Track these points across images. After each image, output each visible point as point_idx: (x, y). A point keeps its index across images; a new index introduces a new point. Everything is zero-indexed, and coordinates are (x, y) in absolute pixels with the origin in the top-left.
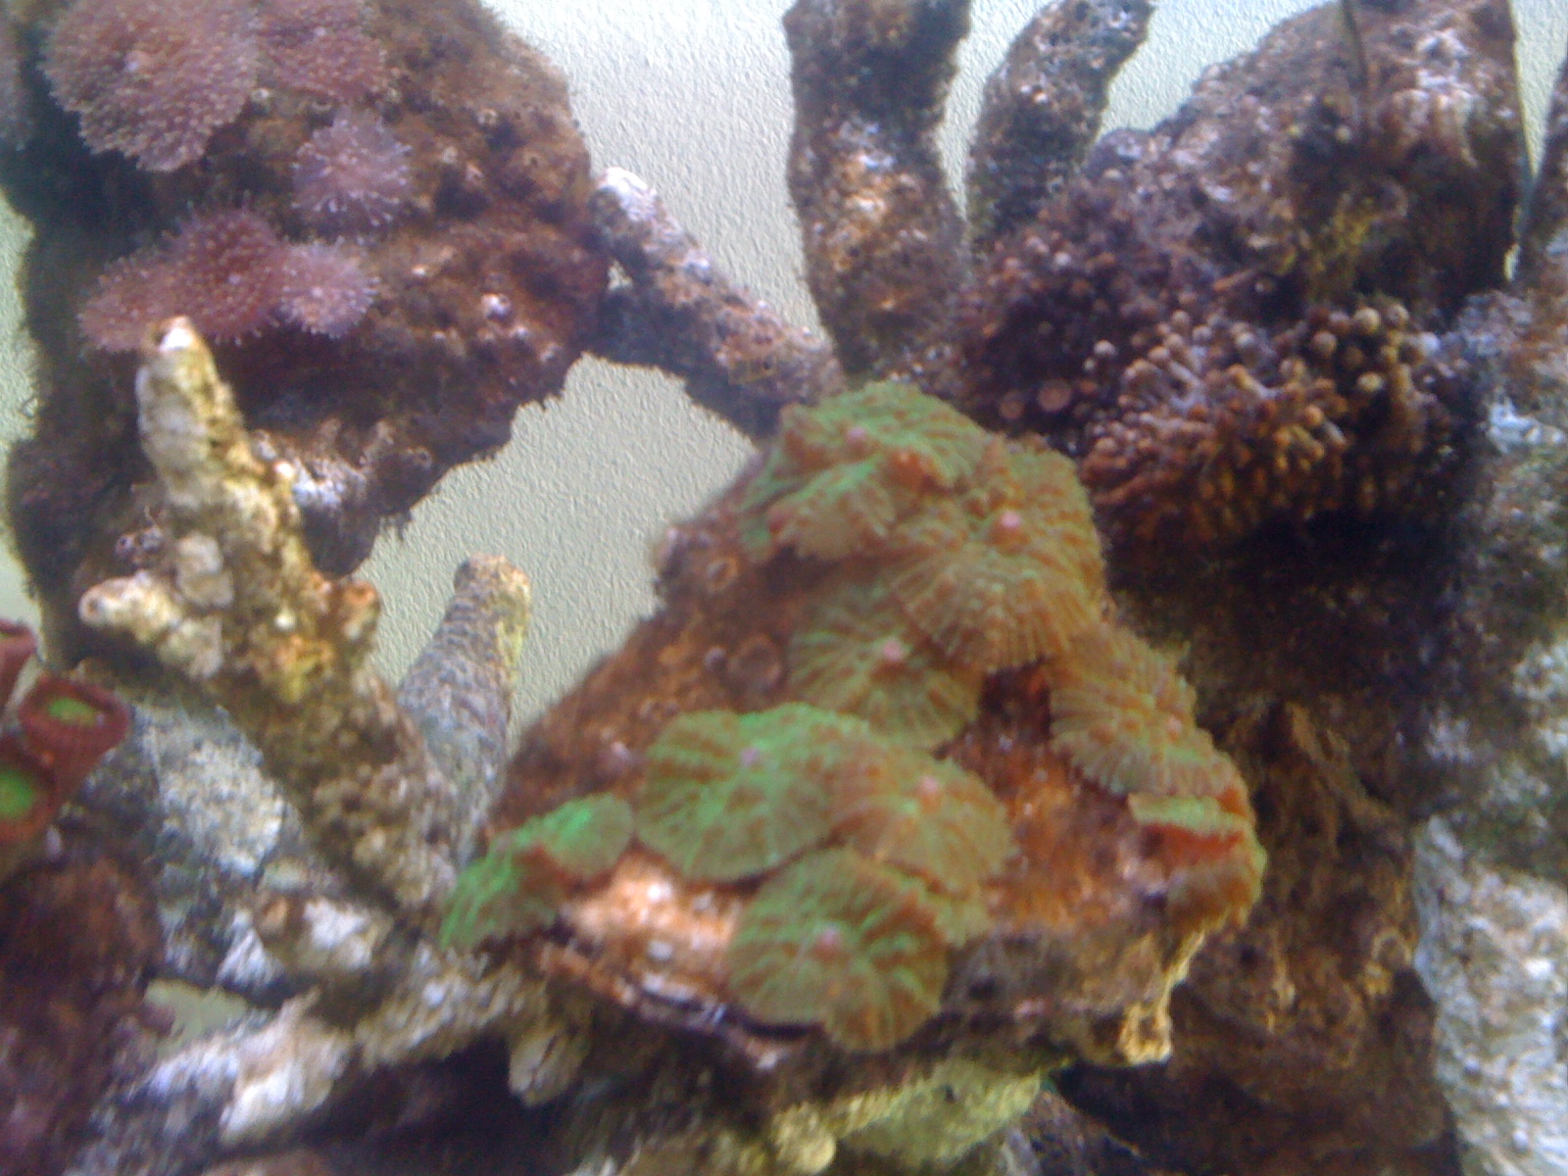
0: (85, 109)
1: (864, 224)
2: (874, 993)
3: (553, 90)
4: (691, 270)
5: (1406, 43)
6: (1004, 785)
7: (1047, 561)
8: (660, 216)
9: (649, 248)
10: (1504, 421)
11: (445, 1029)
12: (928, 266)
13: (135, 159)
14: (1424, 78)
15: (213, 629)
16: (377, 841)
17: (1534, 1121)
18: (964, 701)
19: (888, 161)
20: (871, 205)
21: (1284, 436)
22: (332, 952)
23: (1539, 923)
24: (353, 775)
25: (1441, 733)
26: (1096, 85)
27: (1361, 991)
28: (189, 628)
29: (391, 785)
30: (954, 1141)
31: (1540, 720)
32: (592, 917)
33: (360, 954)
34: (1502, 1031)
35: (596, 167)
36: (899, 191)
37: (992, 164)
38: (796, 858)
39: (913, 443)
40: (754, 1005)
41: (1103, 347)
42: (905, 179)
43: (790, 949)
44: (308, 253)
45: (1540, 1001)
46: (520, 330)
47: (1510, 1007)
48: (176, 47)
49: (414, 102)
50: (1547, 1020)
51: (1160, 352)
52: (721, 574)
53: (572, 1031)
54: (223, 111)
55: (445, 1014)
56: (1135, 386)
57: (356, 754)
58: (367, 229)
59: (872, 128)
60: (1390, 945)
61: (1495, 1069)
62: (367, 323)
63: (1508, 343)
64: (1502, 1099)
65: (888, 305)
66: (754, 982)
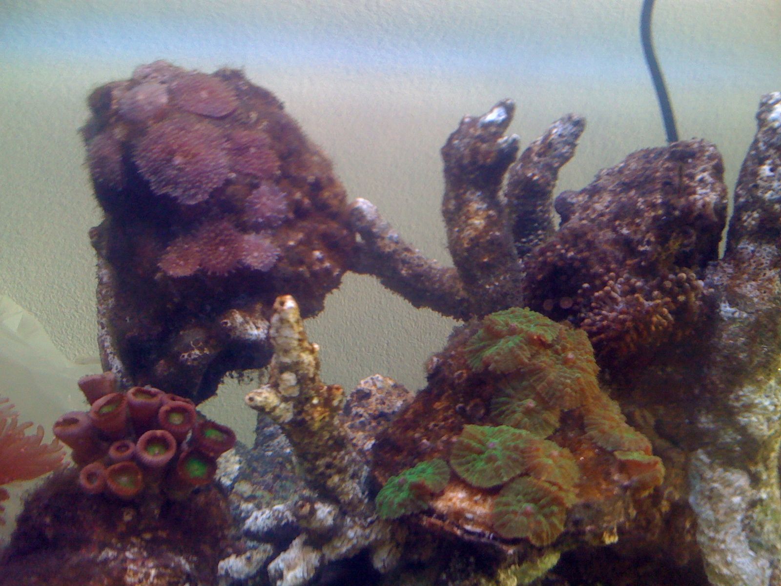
0: (153, 179)
1: (476, 229)
2: (545, 525)
4: (391, 238)
5: (692, 177)
6: (575, 450)
7: (583, 370)
8: (378, 217)
9: (375, 230)
10: (726, 309)
11: (354, 546)
12: (500, 245)
13: (176, 198)
14: (699, 190)
15: (290, 405)
16: (336, 479)
17: (734, 553)
18: (555, 420)
19: (485, 206)
20: (479, 222)
21: (655, 319)
22: (322, 521)
23: (737, 484)
24: (330, 456)
25: (703, 419)
26: (554, 172)
27: (660, 511)
28: (283, 405)
29: (343, 458)
31: (738, 414)
32: (440, 505)
33: (329, 520)
34: (723, 523)
36: (489, 217)
37: (515, 202)
38: (512, 480)
40: (505, 534)
41: (586, 285)
42: (491, 212)
43: (515, 513)
44: (251, 238)
45: (736, 511)
46: (327, 264)
47: (726, 514)
48: (195, 155)
49: (286, 176)
50: (739, 517)
51: (607, 288)
52: (460, 377)
53: (398, 545)
54: (216, 182)
55: (355, 541)
56: (598, 298)
57: (332, 448)
58: (272, 228)
59: (479, 193)
60: (671, 493)
61: (720, 536)
62: (275, 266)
63: (726, 281)
64: (723, 546)
65: (486, 260)
66: (503, 525)
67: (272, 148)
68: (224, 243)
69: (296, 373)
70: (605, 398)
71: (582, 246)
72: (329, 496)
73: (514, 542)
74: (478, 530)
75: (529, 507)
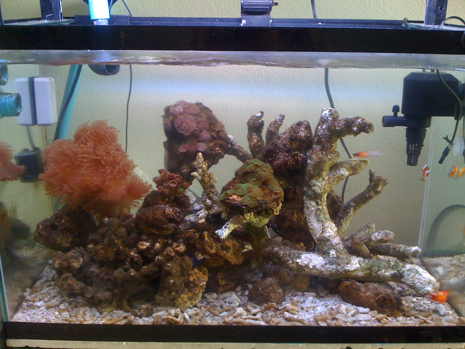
1: (255, 142)
2: (252, 203)
3: (223, 126)
4: (237, 145)
5: (299, 129)
6: (263, 190)
7: (267, 172)
8: (234, 140)
9: (233, 143)
10: (309, 161)
12: (261, 146)
14: (301, 132)
15: (201, 176)
16: (212, 194)
18: (260, 183)
19: (257, 137)
20: (255, 141)
21: (289, 163)
23: (313, 204)
25: (304, 188)
26: (278, 129)
28: (199, 176)
29: (213, 190)
30: (261, 224)
31: (312, 187)
32: (231, 198)
33: (210, 204)
34: (310, 214)
35: (227, 135)
36: (258, 139)
37: (268, 136)
38: (246, 193)
39: (256, 163)
40: (243, 204)
41: (274, 155)
42: (258, 138)
43: (246, 200)
44: (200, 144)
45: (313, 211)
46: (220, 151)
47: (311, 212)
48: (188, 124)
49: (210, 129)
50: (314, 213)
51: (279, 155)
52: (241, 174)
53: (227, 213)
54: (193, 130)
55: (216, 210)
56: (277, 158)
58: (206, 142)
59: (255, 134)
61: (310, 218)
62: (206, 151)
63: (310, 155)
65: (257, 150)
66: (243, 202)
67: (207, 122)
68: (194, 145)
69: (202, 169)
70: (274, 180)
71: (274, 145)
72: (210, 198)
73: (245, 206)
74: (238, 203)
75: (249, 199)
